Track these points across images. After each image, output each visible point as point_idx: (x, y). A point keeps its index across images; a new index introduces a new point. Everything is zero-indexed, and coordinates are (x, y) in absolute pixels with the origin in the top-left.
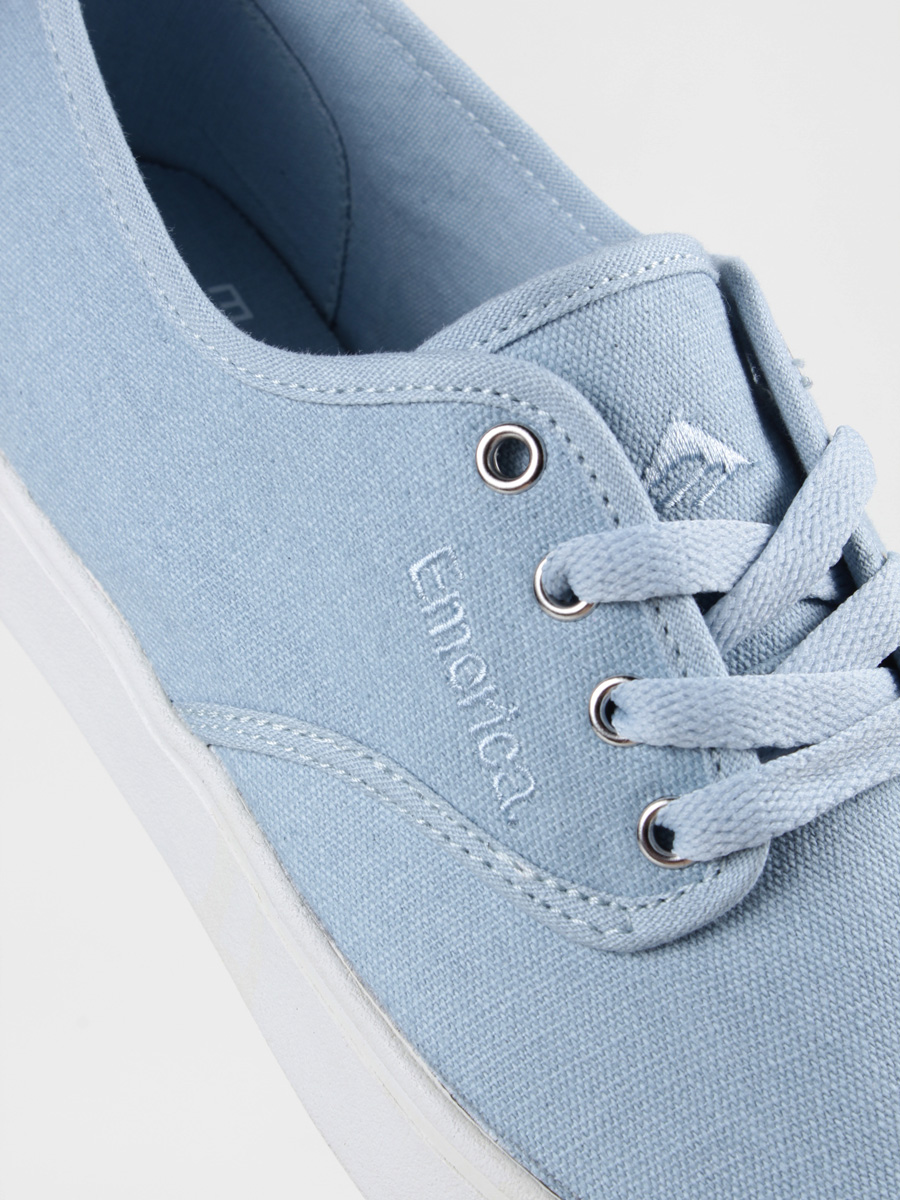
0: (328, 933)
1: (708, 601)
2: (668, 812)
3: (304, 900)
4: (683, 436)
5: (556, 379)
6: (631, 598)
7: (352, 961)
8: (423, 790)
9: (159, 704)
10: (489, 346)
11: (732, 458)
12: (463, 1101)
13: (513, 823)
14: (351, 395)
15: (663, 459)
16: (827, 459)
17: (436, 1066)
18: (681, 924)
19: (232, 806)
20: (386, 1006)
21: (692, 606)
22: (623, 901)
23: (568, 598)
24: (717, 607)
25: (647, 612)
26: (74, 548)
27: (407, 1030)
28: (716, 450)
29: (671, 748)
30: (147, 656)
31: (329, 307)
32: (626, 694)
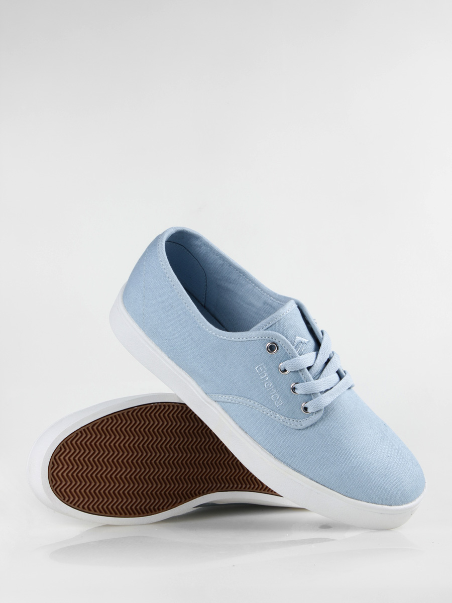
0: (246, 432)
1: (309, 368)
2: (307, 405)
3: (240, 427)
4: (298, 338)
5: (279, 334)
6: (297, 370)
7: (251, 437)
8: (262, 405)
9: (204, 395)
10: (264, 329)
11: (306, 341)
12: (276, 458)
13: (280, 410)
14: (241, 339)
15: (295, 344)
16: (324, 339)
17: (271, 453)
18: (311, 423)
19: (223, 412)
20: (259, 444)
21: (306, 370)
22: (300, 420)
23: (285, 371)
24: (311, 369)
25: (300, 372)
26: (180, 367)
27: (264, 447)
28: (304, 340)
29: (306, 394)
30: (200, 386)
31: (203, 303)
32: (297, 386)
